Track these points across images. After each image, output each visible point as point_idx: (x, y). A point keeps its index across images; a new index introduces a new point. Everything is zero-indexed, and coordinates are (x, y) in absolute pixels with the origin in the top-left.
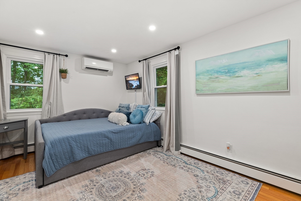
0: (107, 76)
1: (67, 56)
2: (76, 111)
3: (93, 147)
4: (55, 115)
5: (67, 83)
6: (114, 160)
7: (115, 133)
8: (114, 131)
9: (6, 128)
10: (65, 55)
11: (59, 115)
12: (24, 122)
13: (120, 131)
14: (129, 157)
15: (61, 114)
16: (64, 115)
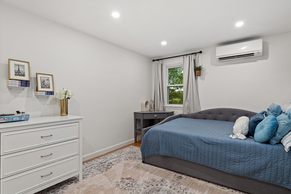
0: (256, 61)
1: (201, 52)
2: (211, 109)
3: (177, 149)
4: (192, 112)
5: (203, 79)
6: (205, 179)
7: (205, 142)
8: (205, 140)
9: (156, 116)
10: (199, 53)
11: (196, 112)
12: (167, 114)
13: (213, 142)
14: (232, 190)
15: (198, 112)
16: (200, 113)
